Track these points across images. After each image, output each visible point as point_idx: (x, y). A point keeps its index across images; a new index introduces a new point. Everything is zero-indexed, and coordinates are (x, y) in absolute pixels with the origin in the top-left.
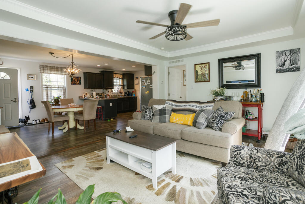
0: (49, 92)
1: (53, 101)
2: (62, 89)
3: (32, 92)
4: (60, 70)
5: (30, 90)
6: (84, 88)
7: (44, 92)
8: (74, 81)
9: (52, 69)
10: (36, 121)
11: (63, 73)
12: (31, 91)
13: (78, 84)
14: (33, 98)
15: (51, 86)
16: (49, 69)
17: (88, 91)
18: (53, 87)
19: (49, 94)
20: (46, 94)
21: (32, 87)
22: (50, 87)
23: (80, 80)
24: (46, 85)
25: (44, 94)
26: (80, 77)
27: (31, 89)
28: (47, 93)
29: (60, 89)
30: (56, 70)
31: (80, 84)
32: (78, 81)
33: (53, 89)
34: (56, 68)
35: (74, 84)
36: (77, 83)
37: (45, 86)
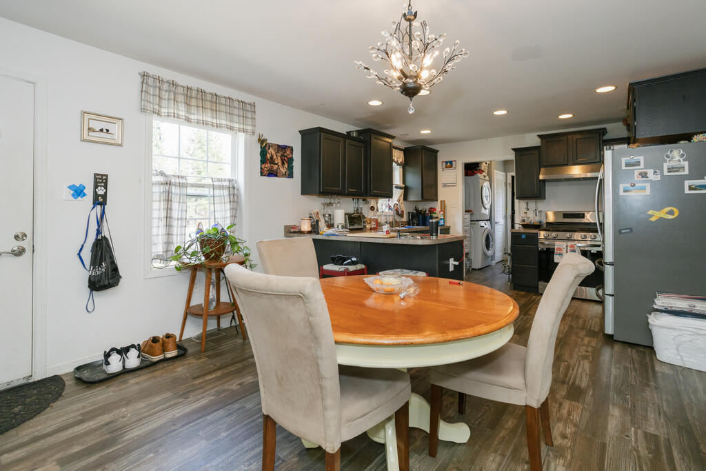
0: (175, 206)
1: (196, 247)
2: (226, 192)
3: (103, 204)
4: (223, 108)
5: (95, 193)
6: (303, 193)
7: (156, 205)
8: (272, 161)
9: (194, 102)
10: (123, 351)
11: (236, 125)
12: (96, 196)
13: (284, 175)
14: (105, 233)
15: (182, 177)
16: (181, 98)
17: (315, 204)
18: (192, 185)
19: (175, 214)
20: (163, 214)
21: (101, 180)
22: (182, 181)
23: (291, 160)
24: (162, 174)
25: (155, 214)
26: (292, 149)
27: (96, 186)
28: (169, 209)
29: (217, 192)
30: (208, 105)
31: (291, 175)
32: (283, 163)
33: (190, 191)
34: (209, 97)
35: (272, 174)
36: (282, 169)
37: (161, 179)
